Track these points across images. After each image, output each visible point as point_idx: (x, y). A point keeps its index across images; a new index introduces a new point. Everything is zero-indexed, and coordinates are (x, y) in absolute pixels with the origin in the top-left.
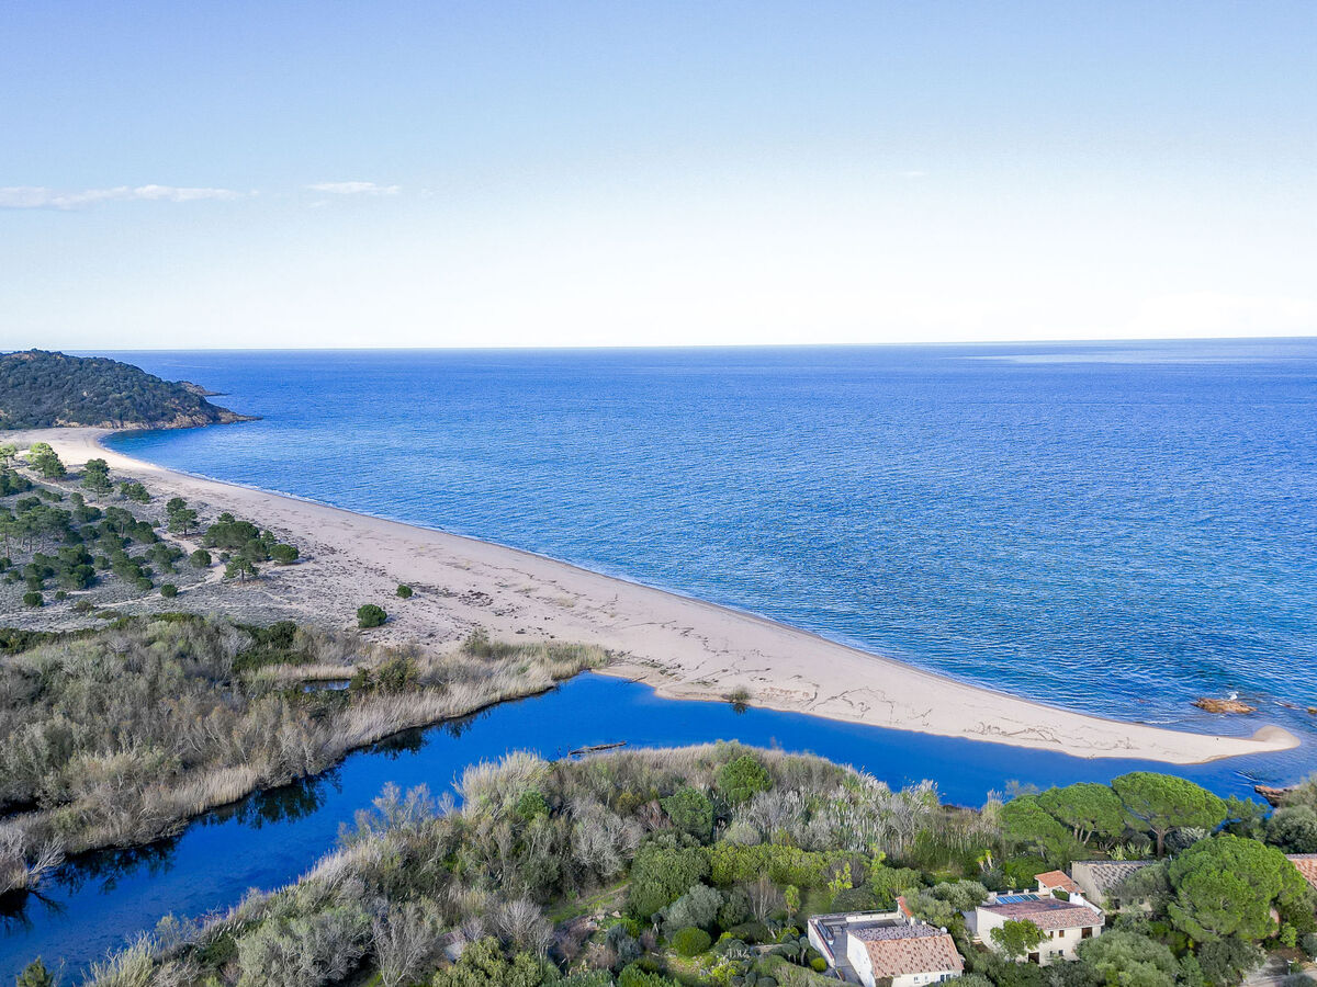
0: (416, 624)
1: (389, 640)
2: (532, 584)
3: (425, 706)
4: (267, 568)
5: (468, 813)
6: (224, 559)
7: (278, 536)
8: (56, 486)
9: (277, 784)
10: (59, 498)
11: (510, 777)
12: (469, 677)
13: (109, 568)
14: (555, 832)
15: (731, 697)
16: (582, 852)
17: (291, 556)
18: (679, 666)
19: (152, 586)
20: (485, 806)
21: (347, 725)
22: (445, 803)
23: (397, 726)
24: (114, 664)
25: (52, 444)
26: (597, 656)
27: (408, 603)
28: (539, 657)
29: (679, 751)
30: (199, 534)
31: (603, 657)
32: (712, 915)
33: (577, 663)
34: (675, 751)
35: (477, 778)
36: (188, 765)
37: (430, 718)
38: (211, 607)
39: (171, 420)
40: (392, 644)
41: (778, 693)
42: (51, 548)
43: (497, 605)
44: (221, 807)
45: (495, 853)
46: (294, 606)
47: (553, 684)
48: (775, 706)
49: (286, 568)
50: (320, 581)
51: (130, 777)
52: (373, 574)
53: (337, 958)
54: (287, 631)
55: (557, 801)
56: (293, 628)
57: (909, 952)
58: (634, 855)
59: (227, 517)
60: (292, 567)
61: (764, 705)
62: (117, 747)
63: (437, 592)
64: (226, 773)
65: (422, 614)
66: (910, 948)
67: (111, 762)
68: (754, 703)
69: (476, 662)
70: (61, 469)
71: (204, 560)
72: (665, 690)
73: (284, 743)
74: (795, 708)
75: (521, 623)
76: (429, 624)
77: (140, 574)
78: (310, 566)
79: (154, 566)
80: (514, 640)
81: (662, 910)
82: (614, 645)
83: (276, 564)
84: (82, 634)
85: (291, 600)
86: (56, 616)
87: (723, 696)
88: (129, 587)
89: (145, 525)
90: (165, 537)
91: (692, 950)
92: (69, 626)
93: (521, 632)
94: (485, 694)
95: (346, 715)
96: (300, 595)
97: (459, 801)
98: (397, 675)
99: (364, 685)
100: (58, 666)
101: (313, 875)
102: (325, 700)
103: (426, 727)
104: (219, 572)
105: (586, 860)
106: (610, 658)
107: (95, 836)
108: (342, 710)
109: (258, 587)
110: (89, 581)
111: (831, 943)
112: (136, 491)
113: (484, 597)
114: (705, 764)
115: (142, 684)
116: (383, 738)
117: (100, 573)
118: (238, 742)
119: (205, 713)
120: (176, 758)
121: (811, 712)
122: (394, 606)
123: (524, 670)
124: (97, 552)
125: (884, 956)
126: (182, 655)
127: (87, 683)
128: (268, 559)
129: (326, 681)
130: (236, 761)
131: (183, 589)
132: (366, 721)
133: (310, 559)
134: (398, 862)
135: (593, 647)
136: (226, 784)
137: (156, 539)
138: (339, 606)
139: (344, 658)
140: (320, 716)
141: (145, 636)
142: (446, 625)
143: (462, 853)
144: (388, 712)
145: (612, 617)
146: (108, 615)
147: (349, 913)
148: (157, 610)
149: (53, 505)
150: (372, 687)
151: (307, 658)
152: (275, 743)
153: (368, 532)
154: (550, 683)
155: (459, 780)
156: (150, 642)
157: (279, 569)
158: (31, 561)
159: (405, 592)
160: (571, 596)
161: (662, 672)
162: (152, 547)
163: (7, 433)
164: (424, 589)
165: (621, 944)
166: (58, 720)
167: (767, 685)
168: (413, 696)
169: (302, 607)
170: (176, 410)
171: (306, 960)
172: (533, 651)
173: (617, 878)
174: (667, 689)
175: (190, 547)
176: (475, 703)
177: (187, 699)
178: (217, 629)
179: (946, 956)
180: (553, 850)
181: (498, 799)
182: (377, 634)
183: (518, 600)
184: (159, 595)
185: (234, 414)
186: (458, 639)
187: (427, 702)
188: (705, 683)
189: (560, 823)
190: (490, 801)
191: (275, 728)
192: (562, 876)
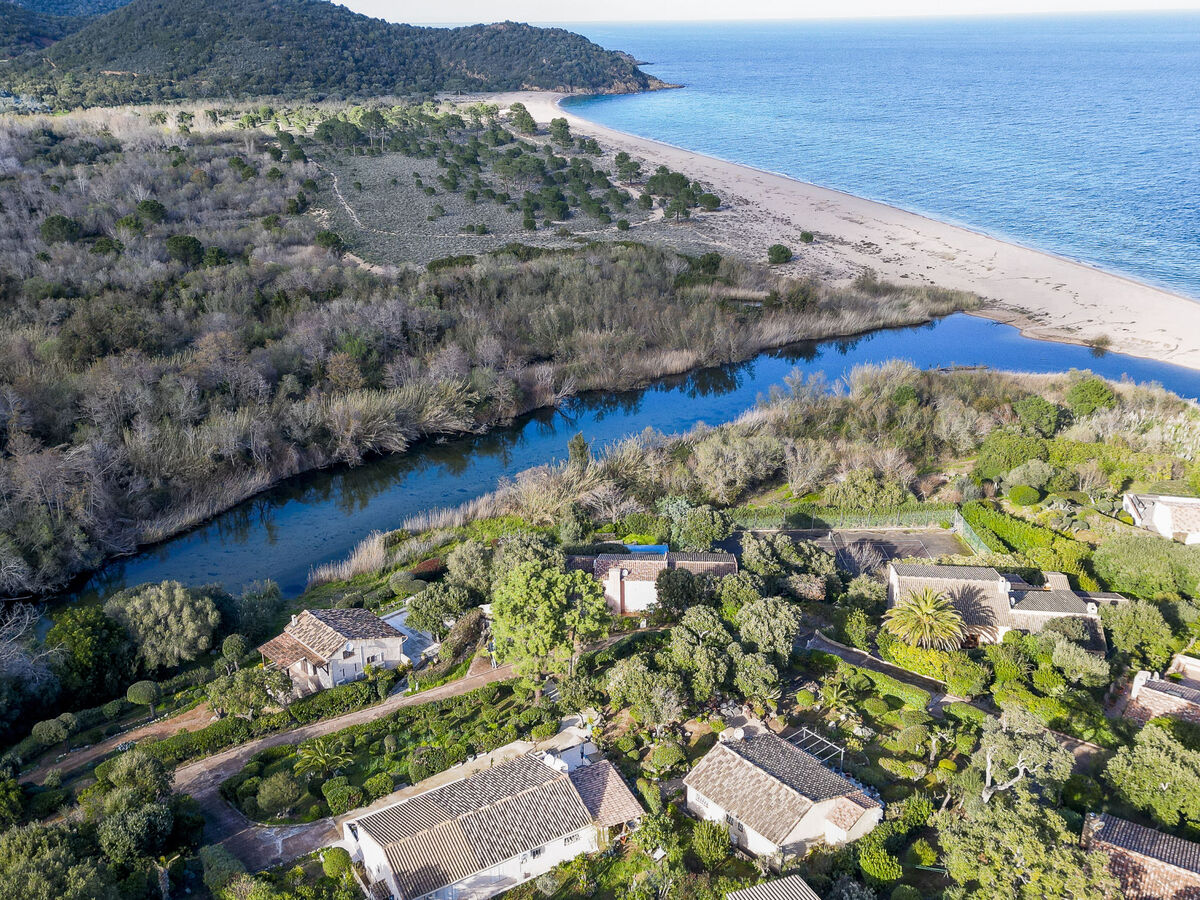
0: (815, 263)
1: (789, 276)
2: (915, 238)
3: (824, 324)
4: (697, 212)
5: (854, 396)
6: (662, 204)
7: (704, 187)
8: (530, 140)
9: (710, 365)
10: (534, 149)
11: (889, 376)
12: (856, 306)
13: (578, 205)
14: (922, 416)
15: (1091, 343)
16: (942, 431)
17: (713, 203)
18: (1047, 314)
19: (610, 221)
20: (867, 392)
21: (761, 332)
22: (837, 388)
23: (799, 336)
24: (591, 272)
25: (525, 104)
26: (971, 301)
27: (810, 248)
28: (918, 297)
29: (1035, 376)
30: (641, 183)
31: (977, 302)
32: (1043, 481)
33: (952, 304)
34: (1032, 375)
35: (862, 373)
36: (650, 345)
37: (825, 333)
38: (657, 239)
39: (610, 87)
40: (795, 276)
41: (1139, 342)
42: (534, 188)
43: (887, 253)
44: (671, 375)
45: (873, 424)
46: (718, 243)
47: (929, 319)
48: (1133, 353)
49: (709, 213)
50: (737, 225)
51: (612, 347)
52: (780, 223)
53: (760, 466)
54: (715, 260)
55: (925, 396)
56: (718, 258)
58: (983, 439)
59: (663, 169)
60: (715, 213)
61: (1123, 351)
62: (602, 326)
63: (833, 240)
64: (674, 353)
65: (821, 257)
67: (597, 336)
68: (1113, 349)
69: (864, 296)
70: (534, 125)
71: (647, 203)
72: (1030, 332)
73: (715, 336)
74: (1152, 356)
75: (904, 270)
76: (826, 264)
77: (601, 211)
78: (728, 213)
79: (611, 206)
80: (899, 282)
81: (1003, 474)
82: (988, 293)
83: (702, 210)
84: (566, 251)
85: (715, 239)
86: (544, 237)
87: (1084, 341)
88: (593, 222)
89: (600, 174)
90: (615, 184)
91: (1024, 501)
92: (556, 245)
93: (906, 276)
94: (871, 320)
95: (760, 325)
96: (722, 235)
97: (847, 390)
98: (801, 298)
99: (774, 304)
100: (555, 271)
101: (740, 422)
102: (747, 314)
103: (821, 340)
104: (659, 214)
105: (944, 437)
106: (982, 304)
107: (593, 381)
108: (757, 321)
109: (688, 228)
110: (565, 214)
111: (1141, 510)
112: (592, 146)
113: (874, 247)
114: (1054, 387)
115: (615, 287)
116: (788, 344)
117: (572, 209)
118: (684, 333)
119: (661, 309)
120: (642, 338)
121: (1169, 361)
122: (798, 248)
123: (905, 306)
124: (567, 193)
126: (637, 271)
127: (577, 283)
128: (696, 206)
129: (743, 300)
130: (682, 346)
131: (632, 225)
132: (775, 330)
133: (728, 207)
134: (801, 421)
135: (968, 293)
136: (676, 361)
137: (609, 185)
138: (753, 246)
139: (757, 284)
140: (742, 321)
141: (613, 255)
142: (839, 266)
143: (849, 420)
144: (792, 326)
145: (989, 270)
146: (581, 240)
147: (766, 441)
148: (615, 239)
149: (531, 155)
150: (780, 306)
151: (729, 283)
152: (709, 335)
153: (775, 189)
154: (927, 318)
155: (848, 374)
156: (615, 261)
157: (704, 214)
158: (522, 196)
159: (807, 237)
160: (954, 251)
161: (1029, 318)
162: (608, 190)
163: (488, 94)
164: (824, 237)
165: (966, 489)
166: (563, 304)
167: (1129, 335)
168: (813, 316)
169: (724, 245)
170: (613, 77)
171: (741, 461)
172: (914, 292)
173: (968, 453)
174: (1032, 332)
175: (635, 193)
176: (862, 326)
177: (646, 300)
178: (662, 255)
180: (919, 427)
181: (878, 390)
182: (783, 269)
183: (904, 251)
184: (616, 228)
185: (660, 82)
186: (850, 277)
187: (823, 321)
188: (1068, 329)
189: (927, 411)
190: (872, 390)
191: (709, 325)
192: (924, 444)
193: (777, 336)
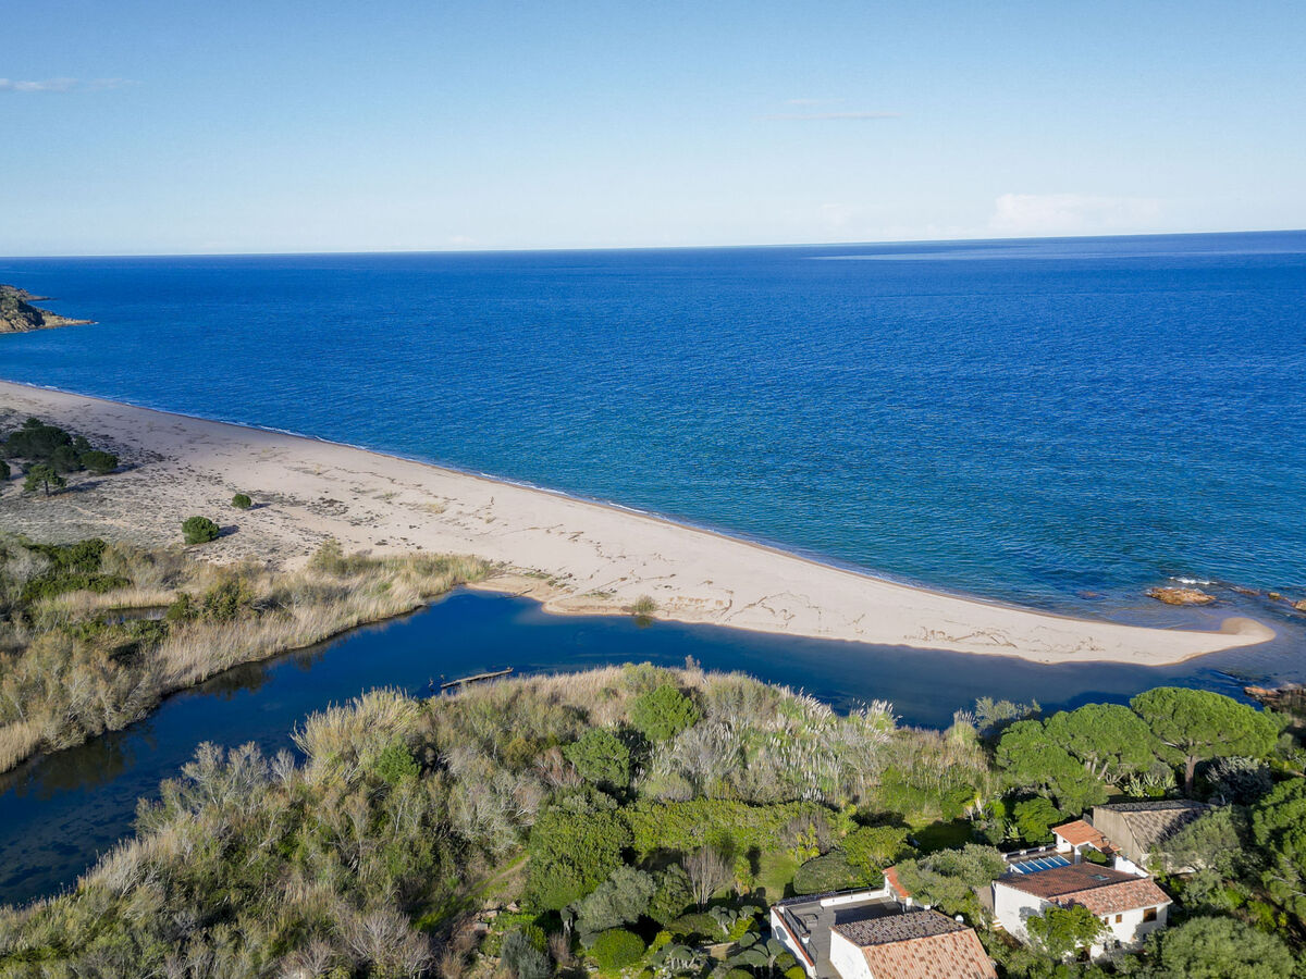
0: (256, 537)
1: (219, 557)
2: (394, 488)
3: (268, 635)
4: (78, 478)
5: (313, 778)
6: (27, 469)
7: (95, 442)
11: (368, 725)
12: (318, 598)
14: (427, 797)
15: (633, 609)
16: (463, 822)
17: (109, 463)
18: (570, 576)
20: (333, 765)
21: (163, 664)
22: (282, 764)
23: (227, 662)
26: (472, 568)
27: (247, 515)
28: (403, 572)
31: (480, 568)
32: (642, 907)
33: (449, 577)
34: (574, 678)
35: (324, 731)
37: (269, 652)
38: (7, 523)
40: (225, 561)
41: (687, 602)
43: (352, 513)
45: (348, 829)
46: (109, 521)
47: (421, 602)
48: (685, 618)
49: (101, 478)
50: (142, 492)
52: (206, 483)
54: (95, 551)
55: (429, 752)
56: (101, 546)
57: (922, 959)
58: (531, 822)
59: (34, 421)
60: (110, 477)
61: (672, 617)
65: (263, 526)
66: (923, 952)
68: (659, 616)
69: (327, 578)
72: (556, 605)
73: (74, 693)
74: (707, 619)
75: (382, 533)
76: (271, 537)
78: (132, 475)
80: (374, 553)
81: (575, 903)
82: (492, 555)
83: (91, 474)
85: (104, 515)
87: (625, 608)
91: (621, 962)
93: (383, 543)
94: (339, 618)
95: (163, 649)
96: (117, 509)
97: (301, 759)
98: (226, 599)
101: (96, 878)
102: (139, 635)
103: (264, 661)
104: (19, 485)
105: (469, 834)
106: (487, 570)
108: (156, 646)
109: (65, 502)
111: (806, 940)
113: (337, 505)
114: (611, 693)
116: (210, 677)
121: (727, 624)
122: (230, 517)
123: (386, 587)
125: (889, 966)
128: (82, 469)
132: (188, 656)
133: (132, 467)
134: (216, 853)
135: (469, 557)
138: (162, 520)
140: (124, 655)
142: (289, 538)
143: (303, 837)
144: (216, 644)
145: (488, 521)
150: (195, 616)
151: (118, 583)
152: (63, 692)
153: (203, 436)
154: (417, 601)
155: (302, 729)
157: (91, 479)
159: (243, 501)
160: (439, 501)
161: (551, 584)
164: (268, 498)
167: (675, 595)
168: (248, 624)
169: (119, 523)
172: (397, 564)
173: (511, 854)
174: (557, 603)
176: (327, 629)
179: (972, 960)
180: (425, 824)
181: (352, 756)
182: (208, 551)
183: (377, 507)
186: (306, 553)
187: (266, 630)
188: (601, 594)
189: (435, 782)
190: (343, 757)
191: (62, 673)
192: (438, 859)
193: (188, 670)
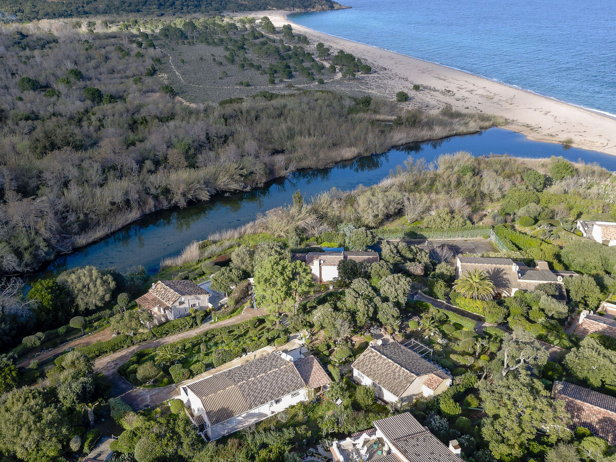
0: (420, 101)
1: (408, 107)
2: (475, 88)
3: (425, 133)
4: (359, 75)
5: (440, 171)
6: (341, 70)
7: (363, 61)
8: (272, 36)
9: (365, 155)
10: (274, 41)
11: (458, 160)
12: (442, 124)
13: (297, 71)
14: (475, 181)
15: (563, 142)
16: (485, 189)
17: (368, 70)
18: (540, 128)
19: (314, 80)
20: (447, 169)
21: (392, 138)
22: (431, 166)
23: (412, 140)
24: (305, 107)
25: (269, 17)
26: (501, 121)
27: (418, 93)
29: (533, 160)
30: (330, 59)
31: (504, 121)
32: (536, 214)
33: (492, 122)
35: (444, 160)
36: (334, 145)
37: (425, 138)
38: (338, 88)
39: (314, 8)
40: (410, 108)
41: (587, 142)
42: (274, 61)
43: (457, 96)
44: (345, 160)
45: (449, 185)
46: (370, 91)
47: (479, 130)
48: (584, 148)
49: (366, 75)
50: (380, 81)
51: (315, 146)
52: (402, 80)
53: (391, 207)
54: (368, 100)
55: (477, 170)
56: (371, 99)
58: (506, 193)
59: (342, 52)
60: (368, 75)
61: (579, 147)
62: (310, 135)
63: (430, 89)
64: (347, 149)
65: (423, 97)
67: (308, 140)
68: (574, 145)
69: (446, 118)
70: (274, 28)
71: (333, 69)
72: (531, 137)
73: (368, 139)
74: (594, 149)
75: (467, 105)
76: (426, 102)
77: (309, 74)
78: (376, 75)
79: (314, 71)
80: (464, 111)
81: (516, 211)
82: (509, 116)
83: (362, 73)
84: (291, 95)
85: (368, 89)
86: (279, 88)
87: (560, 142)
88: (305, 79)
89: (309, 54)
90: (317, 60)
91: (526, 224)
92: (286, 92)
93: (467, 108)
94: (449, 131)
95: (392, 134)
96: (372, 87)
97: (436, 167)
98: (413, 119)
99: (399, 123)
100: (285, 106)
101: (381, 185)
102: (384, 128)
103: (423, 142)
104: (339, 75)
105: (486, 192)
106: (507, 122)
107: (305, 164)
108: (390, 132)
109: (355, 83)
110: (290, 76)
111: (586, 229)
112: (304, 39)
113: (451, 92)
114: (544, 166)
115: (316, 114)
116: (406, 144)
117: (294, 73)
118: (352, 138)
119: (340, 126)
120: (331, 141)
121: (603, 151)
122: (412, 93)
123: (467, 123)
124: (291, 64)
126: (328, 106)
127: (297, 112)
128: (358, 71)
129: (383, 121)
130: (351, 145)
131: (326, 81)
132: (399, 136)
133: (375, 72)
134: (412, 184)
135: (500, 117)
136: (348, 153)
137: (313, 61)
138: (388, 92)
139: (390, 113)
140: (382, 132)
141: (315, 97)
142: (433, 102)
143: (437, 183)
144: (408, 134)
145: (511, 104)
146: (299, 89)
147: (394, 194)
148: (317, 89)
149: (272, 44)
150: (402, 124)
151: (376, 112)
152: (365, 139)
153: (400, 62)
154: (478, 129)
155: (437, 158)
156: (316, 100)
157: (362, 75)
158: (268, 66)
159: (417, 88)
160: (493, 94)
161: (531, 130)
162: (312, 63)
163: (250, 12)
164: (425, 88)
165: (497, 218)
166: (289, 123)
167: (583, 139)
168: (419, 129)
169: (373, 92)
170: (315, 3)
171: (381, 205)
172: (472, 116)
173: (498, 200)
175: (327, 65)
176: (444, 134)
177: (332, 121)
178: (341, 97)
180: (473, 187)
181: (452, 167)
182: (404, 104)
183: (467, 95)
184: (317, 83)
185: (340, 5)
186: (439, 109)
187: (424, 132)
188: (551, 135)
189: (477, 178)
190: (449, 167)
191: (365, 134)
192: (475, 195)
193: (400, 140)
